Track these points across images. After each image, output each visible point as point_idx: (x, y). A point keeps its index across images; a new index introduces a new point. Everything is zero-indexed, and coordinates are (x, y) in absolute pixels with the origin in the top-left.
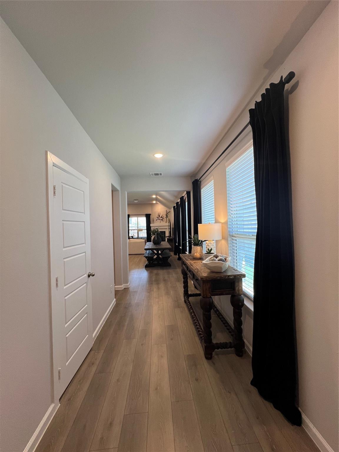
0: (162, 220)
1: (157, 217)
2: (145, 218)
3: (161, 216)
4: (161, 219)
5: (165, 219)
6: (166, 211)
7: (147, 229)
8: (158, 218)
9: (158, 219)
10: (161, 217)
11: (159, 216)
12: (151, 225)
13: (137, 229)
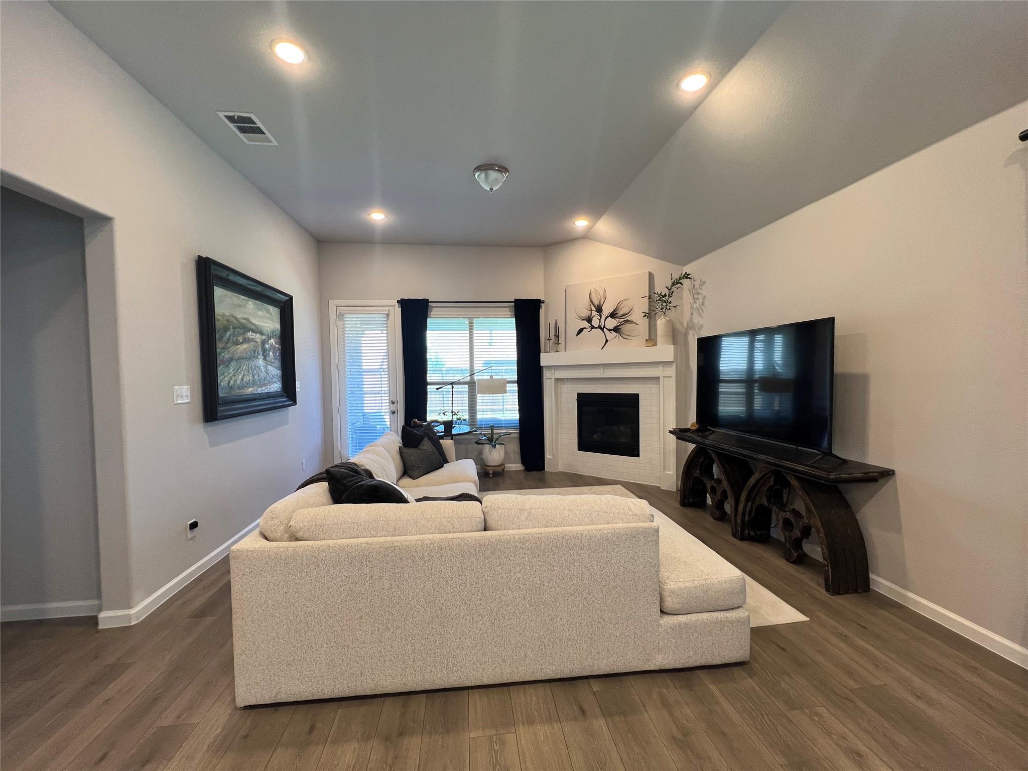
0: (616, 329)
1: (586, 313)
2: (514, 320)
3: (607, 310)
4: (611, 323)
5: (643, 323)
6: (651, 276)
7: (521, 382)
8: (589, 320)
9: (587, 325)
10: (613, 315)
11: (599, 310)
12: (545, 359)
13: (468, 379)
